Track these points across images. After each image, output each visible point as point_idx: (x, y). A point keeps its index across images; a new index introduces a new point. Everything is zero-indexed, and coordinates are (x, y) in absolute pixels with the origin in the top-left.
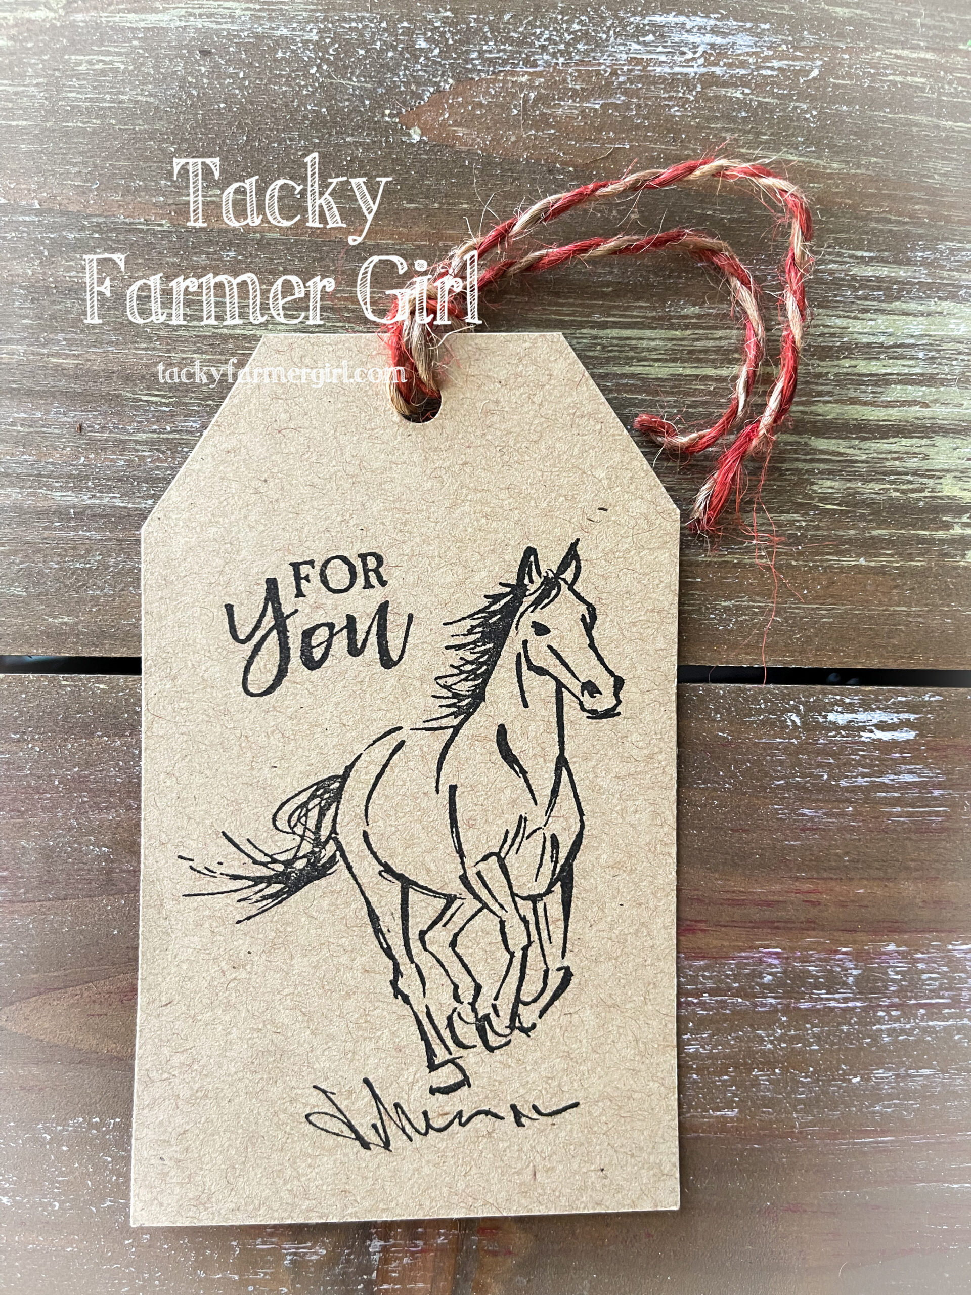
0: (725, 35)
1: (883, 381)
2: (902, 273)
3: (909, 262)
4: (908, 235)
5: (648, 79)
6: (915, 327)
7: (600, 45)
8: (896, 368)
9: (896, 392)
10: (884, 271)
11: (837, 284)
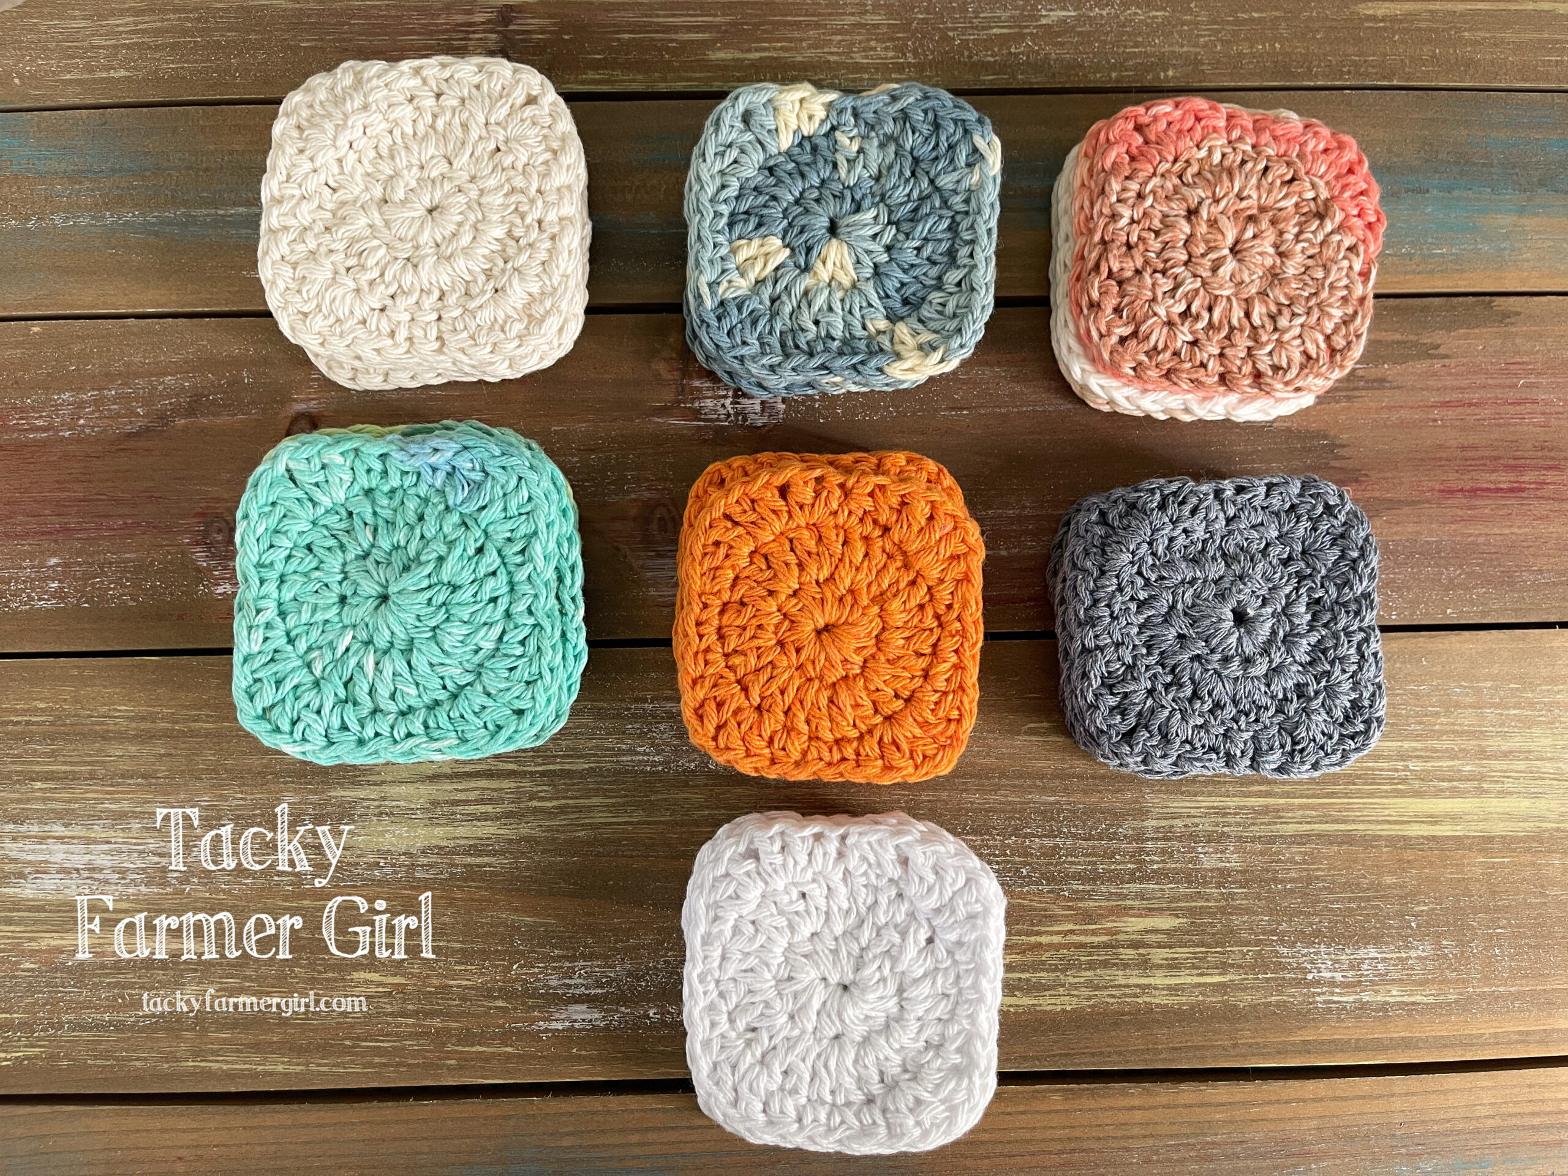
0: (565, 984)
1: (477, 802)
2: (468, 860)
3: (465, 866)
4: (466, 880)
5: (606, 957)
6: (462, 831)
7: (630, 974)
8: (471, 809)
9: (472, 796)
10: (478, 860)
11: (503, 853)
